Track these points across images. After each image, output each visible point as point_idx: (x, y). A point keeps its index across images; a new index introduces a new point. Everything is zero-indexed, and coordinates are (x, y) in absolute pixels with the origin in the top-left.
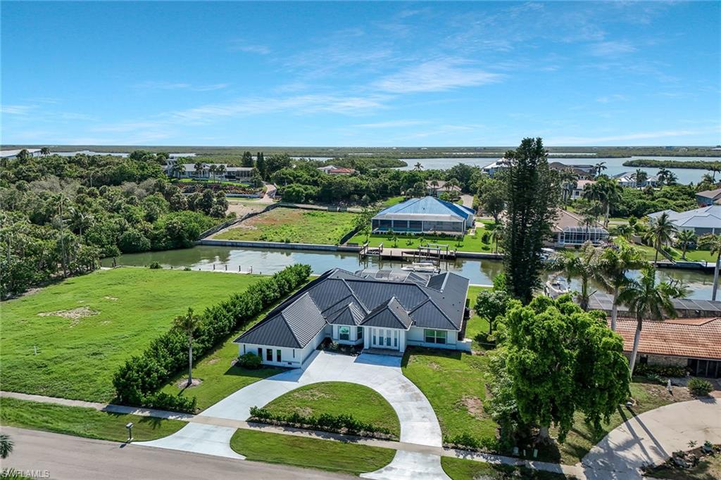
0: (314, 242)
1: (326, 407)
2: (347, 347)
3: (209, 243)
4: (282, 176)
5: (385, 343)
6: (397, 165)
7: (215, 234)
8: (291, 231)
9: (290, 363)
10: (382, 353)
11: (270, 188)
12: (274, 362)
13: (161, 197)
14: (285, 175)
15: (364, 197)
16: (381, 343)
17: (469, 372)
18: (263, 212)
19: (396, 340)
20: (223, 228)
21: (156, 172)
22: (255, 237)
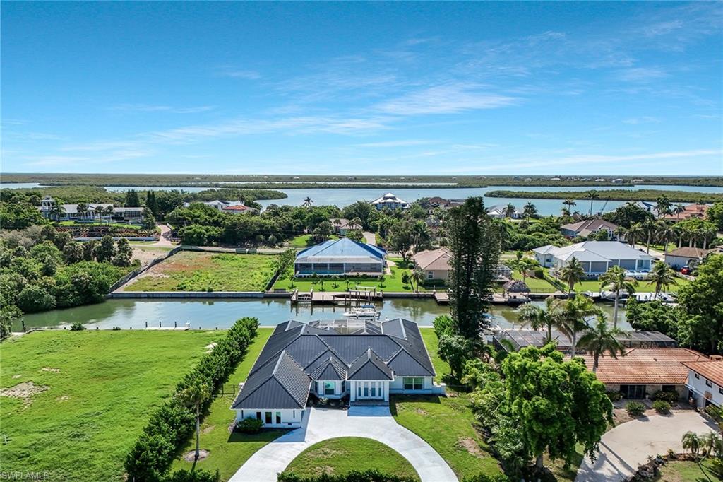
0: (238, 289)
1: (344, 463)
2: (336, 401)
3: (121, 296)
4: (179, 216)
5: (370, 395)
6: (278, 196)
7: (124, 286)
8: (208, 278)
9: (290, 424)
10: (369, 403)
11: (164, 229)
12: (274, 424)
13: (52, 246)
14: (182, 215)
15: (271, 237)
16: (366, 394)
17: (453, 415)
18: (168, 257)
19: (380, 389)
20: (131, 278)
21: (35, 215)
22: (172, 287)
